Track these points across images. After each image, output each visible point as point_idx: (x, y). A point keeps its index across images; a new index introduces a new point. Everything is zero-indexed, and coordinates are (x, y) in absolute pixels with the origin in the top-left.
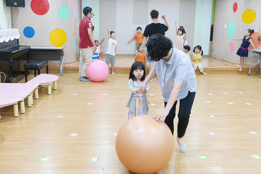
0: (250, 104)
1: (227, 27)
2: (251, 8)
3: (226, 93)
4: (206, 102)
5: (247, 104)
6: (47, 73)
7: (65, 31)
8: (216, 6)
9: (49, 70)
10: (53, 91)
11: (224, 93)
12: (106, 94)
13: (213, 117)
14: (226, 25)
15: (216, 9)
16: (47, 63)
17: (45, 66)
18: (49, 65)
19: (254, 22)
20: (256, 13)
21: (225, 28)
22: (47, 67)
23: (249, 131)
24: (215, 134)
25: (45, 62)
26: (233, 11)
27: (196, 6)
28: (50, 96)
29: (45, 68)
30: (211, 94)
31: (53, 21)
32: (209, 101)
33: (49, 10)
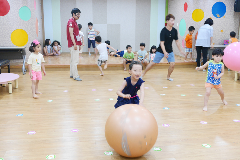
0: (201, 95)
1: (179, 25)
2: (199, 8)
3: (179, 86)
4: (161, 95)
5: (199, 95)
6: (9, 72)
7: (27, 31)
8: (169, 6)
9: (10, 69)
10: (14, 90)
11: (177, 86)
12: (67, 91)
13: (167, 109)
14: (178, 24)
15: (169, 9)
16: (8, 62)
18: (10, 65)
19: (202, 20)
20: (204, 12)
21: (178, 26)
22: (9, 66)
23: (200, 121)
24: (169, 126)
25: (6, 61)
26: (184, 11)
27: (150, 6)
28: (11, 95)
29: (7, 67)
30: (166, 87)
31: (14, 21)
32: (164, 94)
33: (10, 11)
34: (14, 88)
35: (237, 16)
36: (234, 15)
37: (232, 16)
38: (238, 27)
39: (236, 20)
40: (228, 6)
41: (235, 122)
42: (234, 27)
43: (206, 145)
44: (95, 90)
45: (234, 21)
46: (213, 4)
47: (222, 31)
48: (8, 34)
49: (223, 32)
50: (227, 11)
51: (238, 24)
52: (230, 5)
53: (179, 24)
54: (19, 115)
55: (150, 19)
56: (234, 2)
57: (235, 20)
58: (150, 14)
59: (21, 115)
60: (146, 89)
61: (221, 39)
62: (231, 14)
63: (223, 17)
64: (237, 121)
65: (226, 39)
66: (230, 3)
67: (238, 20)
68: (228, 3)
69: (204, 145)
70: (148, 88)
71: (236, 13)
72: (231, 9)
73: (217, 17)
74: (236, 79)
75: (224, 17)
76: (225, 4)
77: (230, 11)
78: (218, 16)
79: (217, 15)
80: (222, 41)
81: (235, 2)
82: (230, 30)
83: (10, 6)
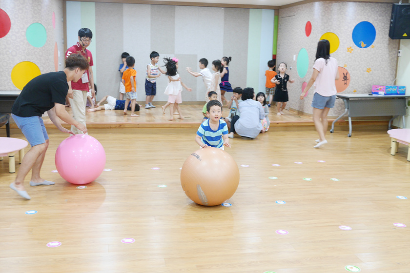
0: (336, 180)
1: (296, 59)
2: (332, 31)
3: (300, 163)
4: (270, 178)
5: (333, 179)
6: (8, 136)
7: (39, 65)
8: (279, 25)
9: (11, 130)
10: (17, 166)
11: (296, 163)
12: (109, 170)
13: (282, 203)
14: (295, 56)
15: (279, 30)
16: (7, 118)
17: (3, 124)
18: (10, 122)
19: (336, 51)
20: (339, 38)
21: (294, 59)
22: (8, 125)
23: (339, 225)
24: (287, 233)
25: (3, 117)
26: (305, 35)
27: (248, 25)
28: (13, 176)
29: (5, 126)
30: (277, 165)
31: (18, 48)
32: (274, 176)
33: (10, 31)
34: (18, 164)
35: (394, 46)
36: (389, 44)
37: (386, 45)
38: (395, 64)
39: (392, 53)
40: (380, 29)
41: (398, 227)
42: (389, 65)
43: (352, 268)
44: (157, 168)
45: (389, 54)
46: (355, 24)
47: (369, 70)
48: (7, 70)
49: (371, 72)
50: (377, 36)
51: (396, 59)
52: (382, 28)
53: (297, 57)
54: (29, 212)
55: (247, 48)
56: (389, 23)
57: (390, 52)
58: (248, 38)
59: (34, 212)
60: (245, 168)
61: (367, 84)
62: (384, 42)
63: (371, 46)
64: (400, 225)
65: (375, 83)
66: (383, 24)
67: (394, 52)
68: (380, 24)
69: (348, 267)
70: (247, 166)
71: (392, 40)
72: (385, 34)
73: (361, 47)
74: (393, 151)
75: (373, 47)
76: (375, 25)
77: (383, 38)
78: (363, 44)
79: (360, 43)
80: (369, 87)
81: (391, 23)
82: (381, 69)
83: (12, 21)
